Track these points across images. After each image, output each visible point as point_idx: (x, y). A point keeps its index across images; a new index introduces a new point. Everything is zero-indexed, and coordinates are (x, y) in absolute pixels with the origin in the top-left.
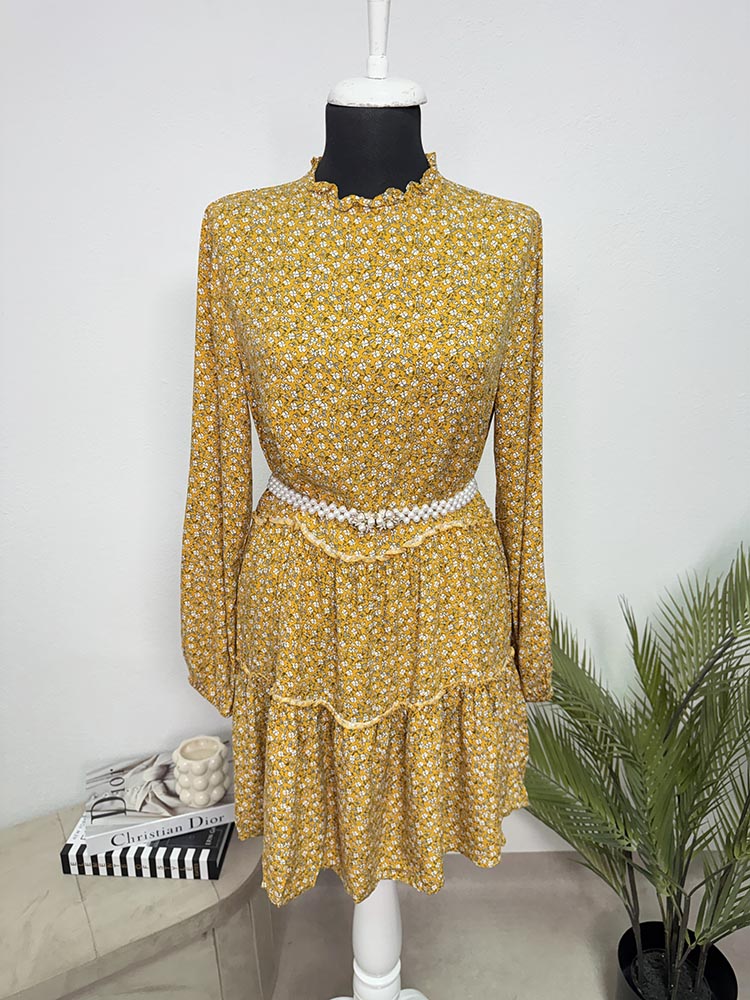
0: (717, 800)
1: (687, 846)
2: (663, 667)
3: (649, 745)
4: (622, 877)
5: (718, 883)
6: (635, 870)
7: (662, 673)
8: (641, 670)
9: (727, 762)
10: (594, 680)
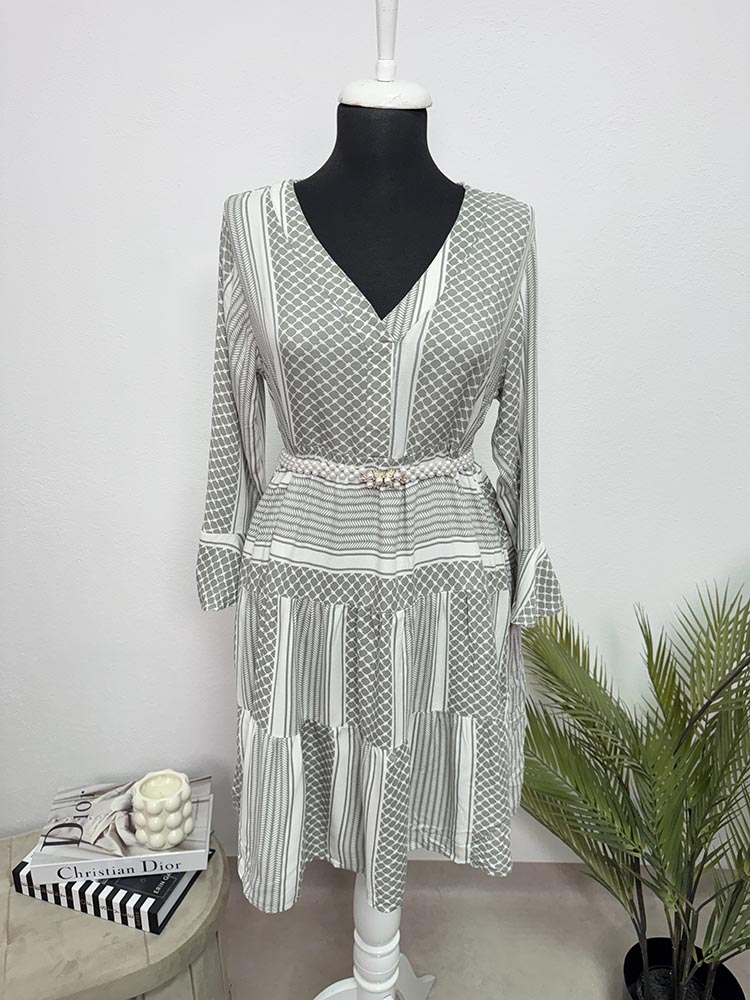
0: (729, 815)
1: (698, 862)
2: (677, 676)
3: (660, 754)
4: (629, 890)
5: (728, 902)
6: (643, 884)
7: (677, 683)
8: (655, 680)
9: (741, 778)
10: (605, 689)
